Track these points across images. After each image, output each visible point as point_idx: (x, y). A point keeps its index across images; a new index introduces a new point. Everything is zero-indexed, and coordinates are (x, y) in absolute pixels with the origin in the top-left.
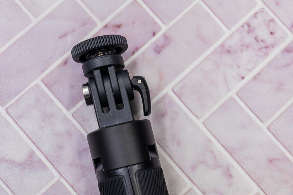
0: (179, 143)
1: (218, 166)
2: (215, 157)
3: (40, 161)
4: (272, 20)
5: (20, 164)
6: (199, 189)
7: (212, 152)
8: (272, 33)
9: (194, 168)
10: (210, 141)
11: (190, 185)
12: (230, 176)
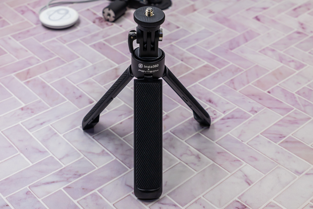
0: (174, 148)
1: (194, 155)
2: (191, 152)
3: (107, 153)
4: (215, 111)
5: (97, 154)
6: (184, 162)
7: (190, 150)
8: (215, 114)
9: (181, 156)
10: (189, 147)
11: (179, 161)
12: (199, 158)
